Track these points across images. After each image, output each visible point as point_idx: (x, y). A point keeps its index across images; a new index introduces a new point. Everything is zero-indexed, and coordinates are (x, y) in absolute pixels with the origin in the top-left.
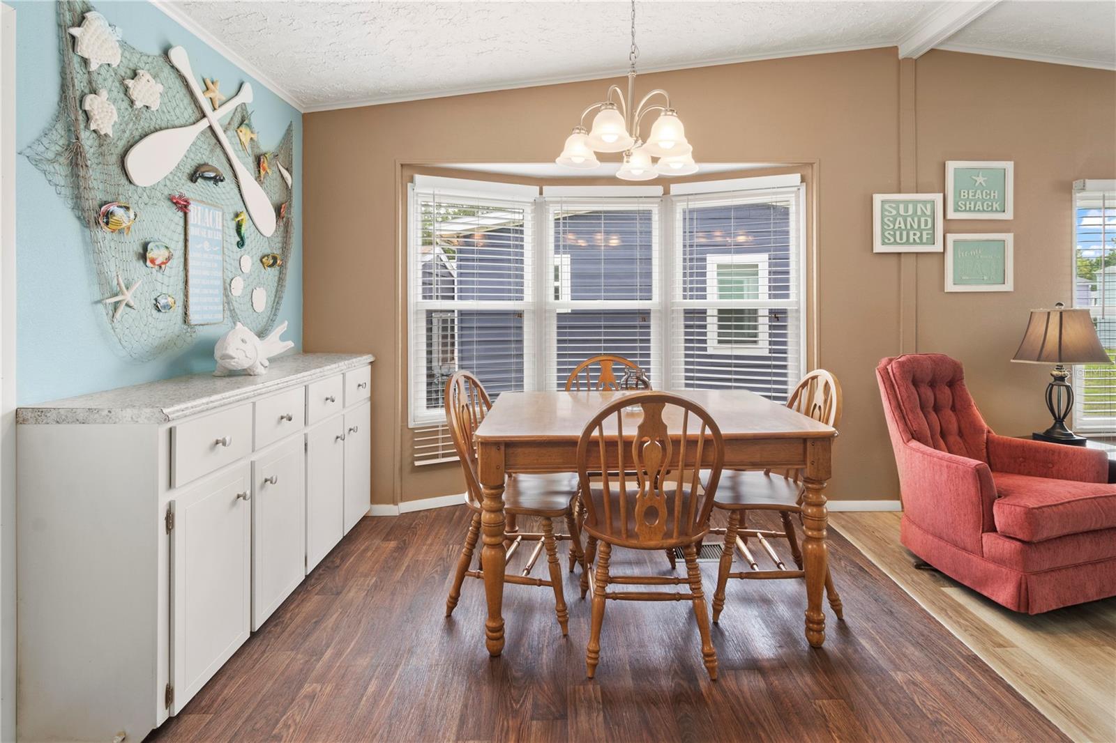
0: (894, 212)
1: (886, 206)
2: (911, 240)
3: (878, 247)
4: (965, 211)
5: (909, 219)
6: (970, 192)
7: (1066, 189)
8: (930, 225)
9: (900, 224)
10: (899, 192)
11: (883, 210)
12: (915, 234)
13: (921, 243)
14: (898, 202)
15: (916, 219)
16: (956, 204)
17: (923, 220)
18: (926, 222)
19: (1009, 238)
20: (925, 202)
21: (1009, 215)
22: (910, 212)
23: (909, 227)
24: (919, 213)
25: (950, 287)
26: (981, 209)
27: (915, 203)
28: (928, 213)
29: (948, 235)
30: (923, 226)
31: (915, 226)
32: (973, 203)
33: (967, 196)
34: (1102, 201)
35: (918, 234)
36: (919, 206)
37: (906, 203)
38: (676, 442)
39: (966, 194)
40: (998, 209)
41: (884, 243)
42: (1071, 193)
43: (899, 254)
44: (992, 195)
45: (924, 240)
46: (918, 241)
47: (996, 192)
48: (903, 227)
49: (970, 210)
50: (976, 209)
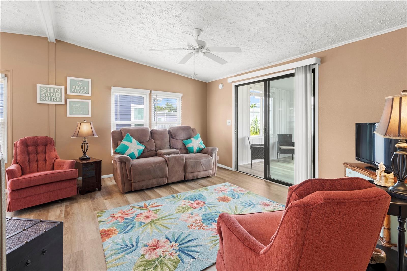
0: (45, 91)
1: (42, 89)
2: (52, 100)
3: (38, 102)
4: (74, 92)
5: (51, 93)
6: (76, 87)
7: (109, 89)
8: (60, 96)
9: (48, 95)
10: (49, 84)
11: (40, 90)
12: (54, 98)
13: (56, 101)
14: (47, 88)
15: (54, 94)
16: (70, 90)
17: (57, 94)
18: (58, 94)
19: (90, 101)
20: (58, 89)
21: (90, 95)
22: (52, 91)
23: (51, 96)
24: (56, 92)
25: (68, 115)
26: (80, 92)
27: (54, 89)
28: (59, 92)
29: (67, 99)
30: (57, 96)
31: (54, 96)
32: (77, 90)
33: (75, 88)
34: (117, 93)
35: (55, 98)
36: (56, 89)
37: (50, 88)
39: (75, 87)
40: (86, 93)
41: (41, 100)
43: (49, 104)
44: (84, 88)
45: (58, 100)
46: (55, 100)
47: (86, 88)
48: (49, 96)
49: (76, 92)
50: (79, 92)
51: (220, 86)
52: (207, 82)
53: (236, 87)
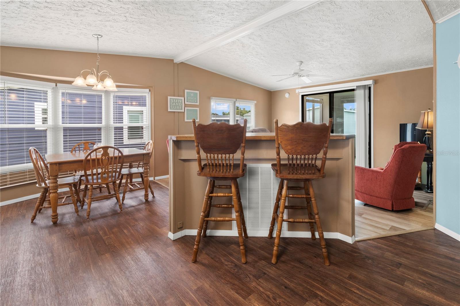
0: (173, 101)
1: (171, 100)
3: (169, 110)
5: (176, 103)
7: (209, 98)
10: (174, 96)
11: (170, 100)
13: (179, 109)
14: (174, 99)
16: (187, 100)
17: (180, 103)
18: (180, 104)
19: (198, 109)
20: (180, 99)
21: (198, 104)
22: (177, 101)
23: (176, 105)
24: (179, 102)
25: (186, 120)
26: (192, 102)
27: (178, 99)
28: (181, 102)
29: (185, 108)
30: (180, 105)
31: (178, 105)
32: (191, 100)
33: (189, 98)
34: (215, 102)
35: (179, 107)
36: (179, 100)
37: (176, 99)
38: (112, 158)
40: (196, 102)
41: (170, 109)
42: (210, 99)
43: (174, 112)
44: (195, 98)
45: (180, 109)
46: (178, 109)
48: (175, 105)
49: (190, 102)
51: (287, 95)
52: (272, 91)
53: (303, 96)
